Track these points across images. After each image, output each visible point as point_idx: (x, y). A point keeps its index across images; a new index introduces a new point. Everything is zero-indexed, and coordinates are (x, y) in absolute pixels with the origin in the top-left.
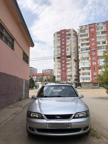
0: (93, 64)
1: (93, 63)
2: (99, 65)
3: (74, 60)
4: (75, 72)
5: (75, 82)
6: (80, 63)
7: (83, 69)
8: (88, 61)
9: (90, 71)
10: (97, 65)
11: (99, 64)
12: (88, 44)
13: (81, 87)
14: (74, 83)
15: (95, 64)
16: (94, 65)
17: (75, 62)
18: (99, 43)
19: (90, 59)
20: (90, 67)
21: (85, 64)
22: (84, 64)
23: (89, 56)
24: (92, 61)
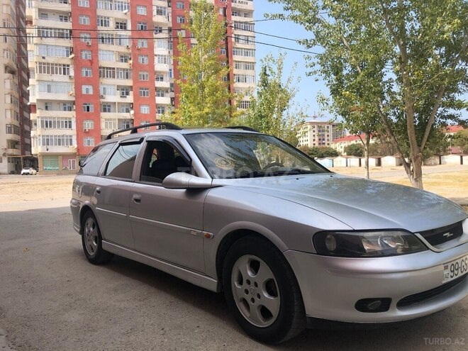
0: (84, 92)
1: (84, 88)
2: (102, 97)
3: (6, 67)
4: (9, 113)
5: (11, 151)
6: (31, 81)
7: (47, 105)
8: (66, 78)
9: (71, 115)
10: (97, 95)
11: (102, 93)
12: (64, 17)
13: (34, 171)
14: (4, 155)
15: (91, 92)
16: (88, 96)
17: (8, 75)
18: (106, 23)
19: (72, 73)
20: (74, 103)
21: (53, 88)
22: (49, 86)
23: (67, 61)
24: (78, 81)
